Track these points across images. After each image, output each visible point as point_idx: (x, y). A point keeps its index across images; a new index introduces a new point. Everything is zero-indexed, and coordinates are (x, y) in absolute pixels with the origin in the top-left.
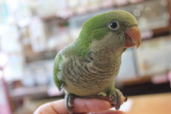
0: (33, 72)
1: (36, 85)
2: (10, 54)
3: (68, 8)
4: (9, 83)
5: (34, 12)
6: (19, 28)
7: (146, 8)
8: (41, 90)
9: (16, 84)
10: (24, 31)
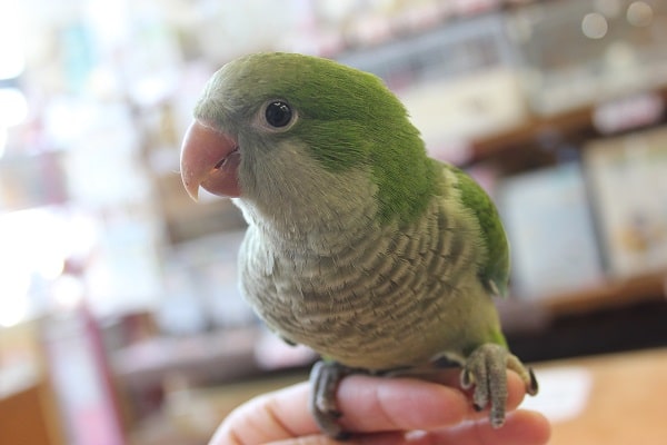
0: (197, 275)
1: (211, 327)
2: (104, 214)
3: (320, 22)
4: (109, 324)
5: (190, 49)
6: (136, 111)
7: (632, 6)
8: (231, 344)
9: (135, 324)
10: (155, 121)
